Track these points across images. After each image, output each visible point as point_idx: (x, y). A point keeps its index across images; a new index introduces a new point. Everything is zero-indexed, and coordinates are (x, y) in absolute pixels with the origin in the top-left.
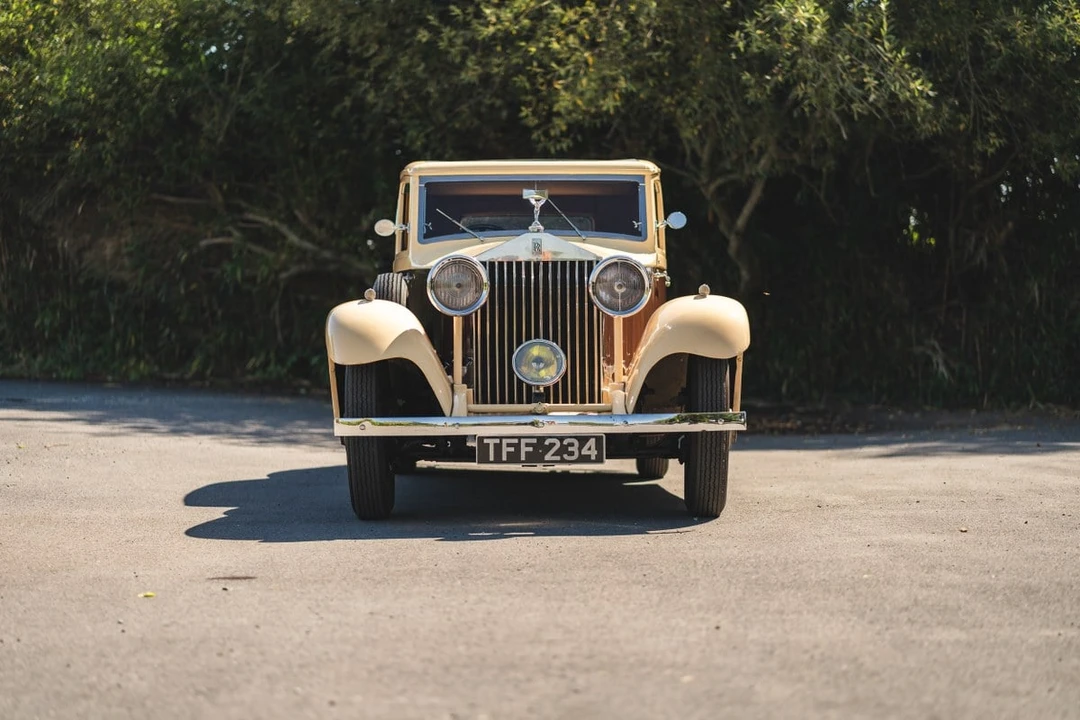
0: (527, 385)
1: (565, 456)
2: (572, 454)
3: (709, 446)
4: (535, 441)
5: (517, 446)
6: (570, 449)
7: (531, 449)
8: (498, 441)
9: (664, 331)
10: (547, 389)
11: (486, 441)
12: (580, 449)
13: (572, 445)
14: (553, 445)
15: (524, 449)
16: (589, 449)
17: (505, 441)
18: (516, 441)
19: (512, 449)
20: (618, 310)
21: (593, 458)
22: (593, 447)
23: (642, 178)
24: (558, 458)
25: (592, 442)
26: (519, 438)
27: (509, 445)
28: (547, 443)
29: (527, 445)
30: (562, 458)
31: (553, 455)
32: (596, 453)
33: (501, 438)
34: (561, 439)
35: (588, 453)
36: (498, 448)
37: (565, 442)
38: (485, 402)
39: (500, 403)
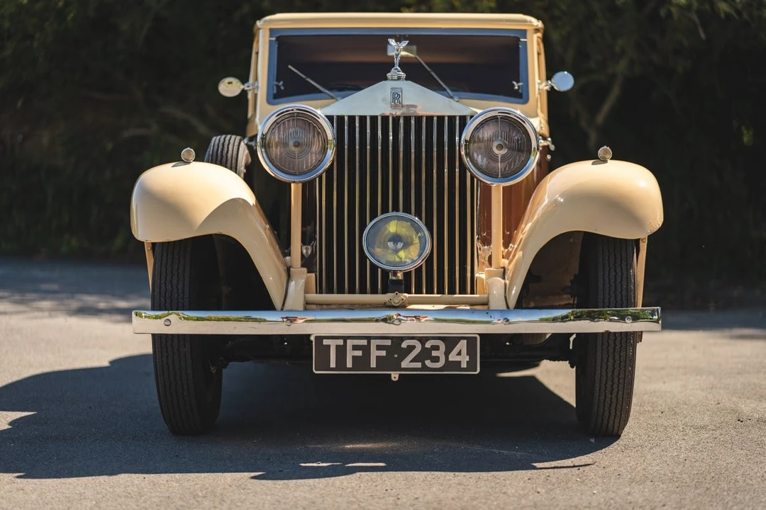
0: (383, 270)
1: (428, 363)
2: (436, 359)
3: (611, 349)
4: (388, 343)
5: (366, 350)
6: (434, 353)
7: (383, 353)
8: (341, 342)
9: (555, 203)
10: (407, 275)
11: (325, 342)
12: (447, 354)
13: (437, 348)
14: (411, 348)
15: (375, 353)
16: (459, 354)
17: (350, 343)
18: (364, 342)
19: (359, 353)
20: (496, 177)
21: (464, 365)
22: (464, 351)
23: (524, 33)
24: (419, 365)
25: (463, 345)
26: (369, 338)
27: (355, 348)
28: (404, 345)
29: (379, 348)
30: (424, 365)
31: (412, 361)
32: (467, 358)
33: (345, 338)
34: (423, 340)
35: (458, 359)
36: (341, 351)
37: (428, 345)
38: (330, 291)
39: (349, 293)
